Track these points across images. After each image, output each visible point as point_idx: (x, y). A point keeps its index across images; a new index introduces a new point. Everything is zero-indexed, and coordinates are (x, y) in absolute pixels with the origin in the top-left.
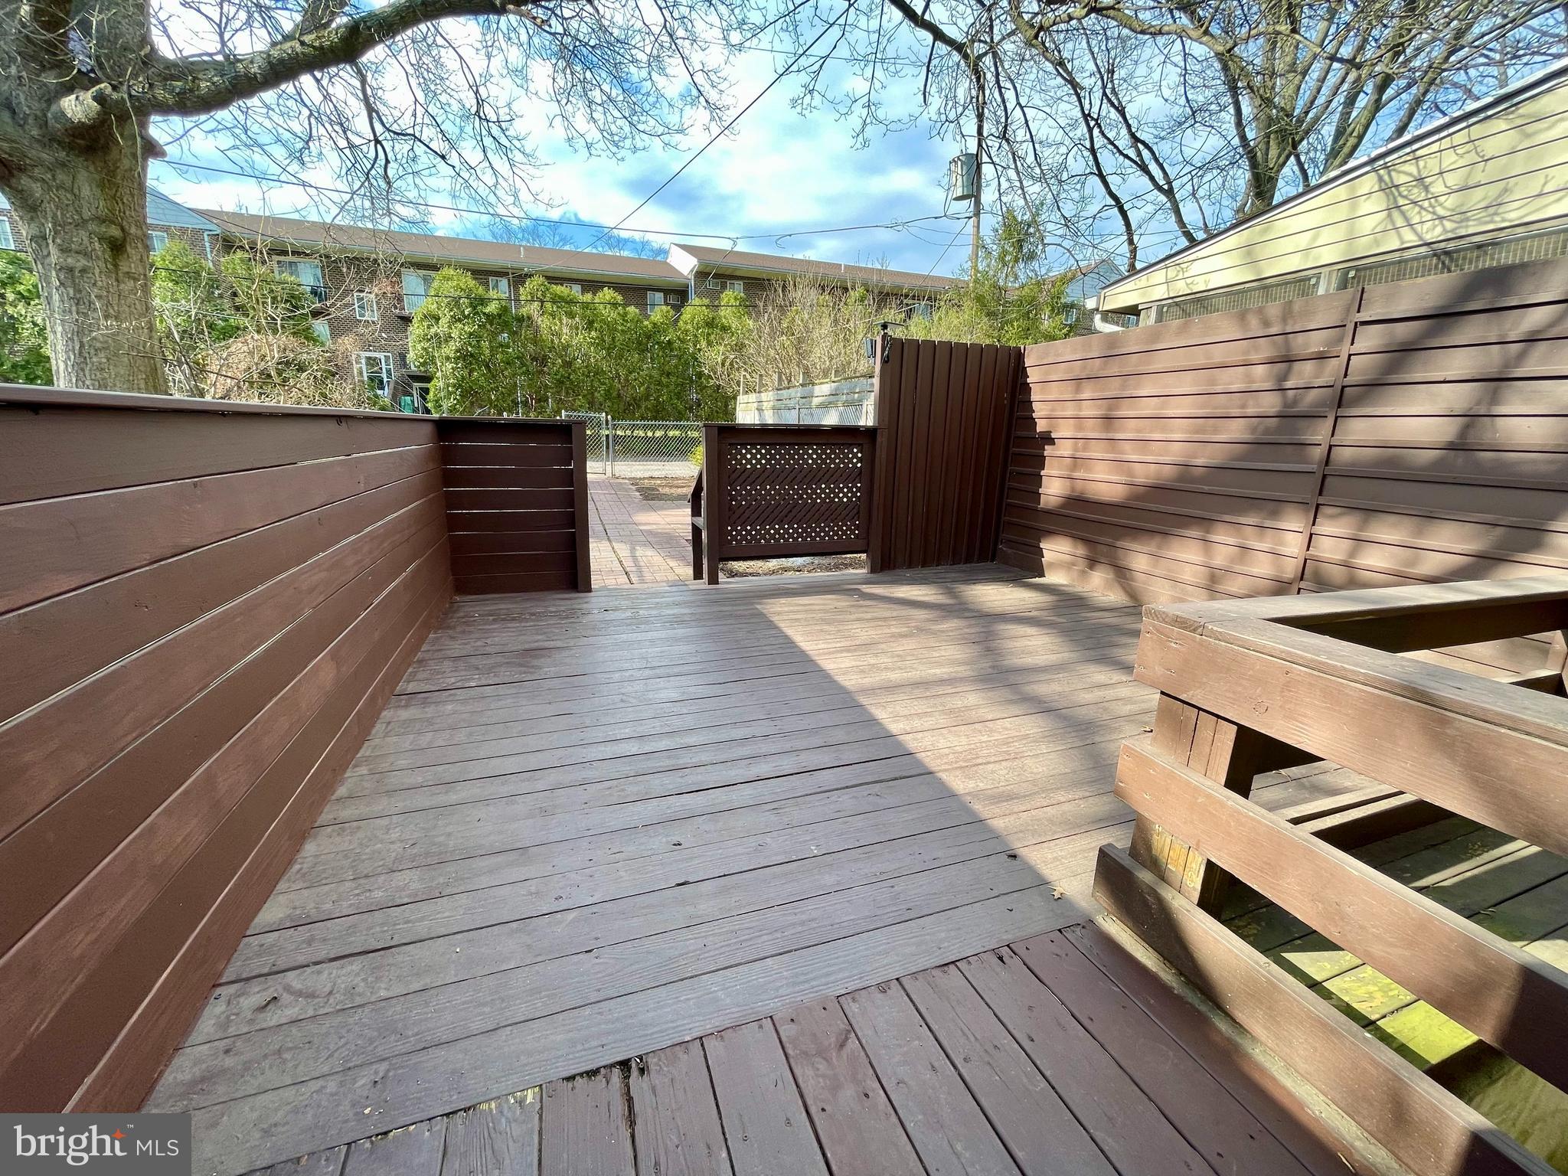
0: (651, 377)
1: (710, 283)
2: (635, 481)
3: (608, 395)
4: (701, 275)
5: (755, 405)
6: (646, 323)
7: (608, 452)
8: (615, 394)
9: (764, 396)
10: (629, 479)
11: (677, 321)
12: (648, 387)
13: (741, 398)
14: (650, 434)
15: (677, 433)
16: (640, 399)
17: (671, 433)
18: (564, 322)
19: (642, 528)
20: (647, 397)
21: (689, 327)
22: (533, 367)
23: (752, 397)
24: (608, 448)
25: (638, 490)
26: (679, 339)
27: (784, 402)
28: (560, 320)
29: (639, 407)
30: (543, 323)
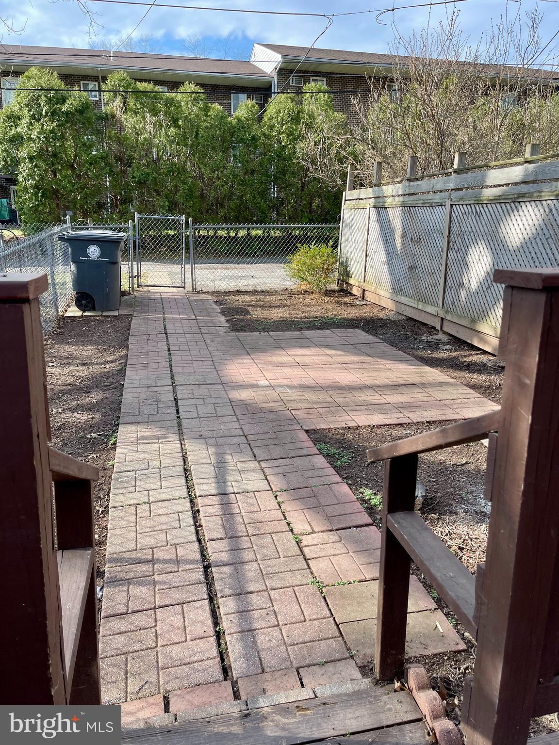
0: (235, 176)
1: (293, 81)
2: (220, 296)
3: (190, 195)
4: (284, 72)
5: (372, 201)
6: (230, 119)
7: (187, 252)
8: (197, 194)
9: (388, 190)
10: (213, 293)
11: (261, 118)
12: (232, 187)
13: (348, 194)
14: (232, 234)
15: (260, 232)
16: (223, 200)
17: (254, 233)
18: (148, 120)
19: (236, 395)
20: (231, 195)
21: (274, 122)
22: (118, 168)
23: (367, 192)
24: (188, 248)
25: (224, 313)
26: (264, 135)
27: (420, 196)
28: (144, 118)
29: (222, 206)
30: (129, 121)
